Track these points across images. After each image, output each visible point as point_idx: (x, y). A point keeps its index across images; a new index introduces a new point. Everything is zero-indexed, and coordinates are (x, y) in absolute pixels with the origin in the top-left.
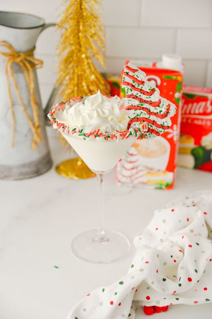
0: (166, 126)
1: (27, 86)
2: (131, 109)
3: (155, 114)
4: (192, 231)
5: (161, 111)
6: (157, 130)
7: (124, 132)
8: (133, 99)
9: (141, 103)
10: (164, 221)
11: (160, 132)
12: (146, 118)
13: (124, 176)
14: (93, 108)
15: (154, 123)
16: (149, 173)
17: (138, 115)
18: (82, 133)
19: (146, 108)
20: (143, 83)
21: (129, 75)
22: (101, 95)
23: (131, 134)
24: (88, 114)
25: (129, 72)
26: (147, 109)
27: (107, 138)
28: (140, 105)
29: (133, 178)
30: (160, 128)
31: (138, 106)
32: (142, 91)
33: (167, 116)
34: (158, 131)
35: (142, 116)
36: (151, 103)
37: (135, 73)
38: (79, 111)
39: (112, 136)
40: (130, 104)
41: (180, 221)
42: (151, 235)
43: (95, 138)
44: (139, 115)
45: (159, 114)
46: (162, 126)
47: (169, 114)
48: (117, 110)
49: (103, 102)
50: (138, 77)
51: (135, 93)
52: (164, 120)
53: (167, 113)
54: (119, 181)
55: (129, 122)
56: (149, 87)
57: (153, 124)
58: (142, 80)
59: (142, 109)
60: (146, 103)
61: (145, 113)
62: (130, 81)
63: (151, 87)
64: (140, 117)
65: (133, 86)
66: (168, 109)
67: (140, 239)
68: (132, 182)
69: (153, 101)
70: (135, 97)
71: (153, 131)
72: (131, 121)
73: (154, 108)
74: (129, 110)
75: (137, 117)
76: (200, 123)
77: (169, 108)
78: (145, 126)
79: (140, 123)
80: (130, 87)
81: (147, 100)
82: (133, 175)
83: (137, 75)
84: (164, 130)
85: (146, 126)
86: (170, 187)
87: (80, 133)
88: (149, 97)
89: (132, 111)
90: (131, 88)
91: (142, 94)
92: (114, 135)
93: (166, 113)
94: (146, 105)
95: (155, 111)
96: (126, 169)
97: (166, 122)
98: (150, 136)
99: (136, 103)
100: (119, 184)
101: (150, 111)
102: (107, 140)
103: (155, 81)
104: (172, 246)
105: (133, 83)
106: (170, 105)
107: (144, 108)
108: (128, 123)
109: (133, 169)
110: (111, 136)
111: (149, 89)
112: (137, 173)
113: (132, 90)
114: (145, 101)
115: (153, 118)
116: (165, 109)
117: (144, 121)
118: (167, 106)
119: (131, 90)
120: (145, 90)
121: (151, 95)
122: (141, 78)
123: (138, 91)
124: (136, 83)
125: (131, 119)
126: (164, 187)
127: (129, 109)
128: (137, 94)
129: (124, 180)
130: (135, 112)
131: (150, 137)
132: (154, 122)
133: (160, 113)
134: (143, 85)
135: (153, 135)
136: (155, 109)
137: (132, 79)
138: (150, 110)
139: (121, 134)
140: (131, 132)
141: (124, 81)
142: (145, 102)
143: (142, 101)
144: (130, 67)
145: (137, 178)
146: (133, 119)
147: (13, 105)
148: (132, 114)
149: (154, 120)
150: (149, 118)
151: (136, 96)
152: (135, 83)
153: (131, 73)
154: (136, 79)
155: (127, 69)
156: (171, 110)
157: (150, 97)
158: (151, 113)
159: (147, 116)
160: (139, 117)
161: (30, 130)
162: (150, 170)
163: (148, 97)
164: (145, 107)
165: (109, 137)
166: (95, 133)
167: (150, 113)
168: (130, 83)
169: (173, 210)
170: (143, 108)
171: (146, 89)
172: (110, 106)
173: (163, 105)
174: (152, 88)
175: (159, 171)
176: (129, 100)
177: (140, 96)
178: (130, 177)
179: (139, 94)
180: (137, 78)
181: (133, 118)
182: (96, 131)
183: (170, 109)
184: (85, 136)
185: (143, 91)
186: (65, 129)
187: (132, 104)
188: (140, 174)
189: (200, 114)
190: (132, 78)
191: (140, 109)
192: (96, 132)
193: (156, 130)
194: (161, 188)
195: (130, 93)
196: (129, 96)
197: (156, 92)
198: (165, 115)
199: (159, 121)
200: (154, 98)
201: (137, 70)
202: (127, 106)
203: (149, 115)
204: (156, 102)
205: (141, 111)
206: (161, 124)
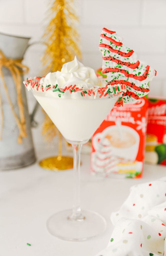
0: (145, 88)
2: (108, 72)
3: (134, 76)
5: (140, 73)
7: (103, 88)
8: (111, 61)
9: (119, 65)
10: (142, 196)
11: (139, 95)
12: (125, 81)
13: (98, 166)
14: (69, 71)
15: (132, 86)
16: (121, 163)
17: (115, 78)
18: (57, 88)
19: (124, 70)
20: (120, 44)
21: (107, 37)
22: (78, 62)
23: (109, 91)
25: (107, 33)
26: (125, 71)
28: (118, 68)
29: (106, 168)
30: (139, 90)
32: (120, 53)
33: (146, 77)
34: (137, 94)
35: (120, 79)
36: (129, 65)
37: (113, 34)
39: (89, 91)
40: (108, 67)
41: (158, 196)
42: (128, 211)
43: (71, 93)
44: (117, 77)
46: (141, 88)
47: (148, 76)
49: (79, 67)
50: (116, 39)
51: (113, 54)
52: (143, 82)
53: (146, 75)
54: (94, 171)
56: (127, 48)
57: (132, 87)
58: (120, 42)
59: (120, 71)
60: (124, 64)
61: (123, 75)
62: (108, 42)
63: (129, 49)
64: (118, 80)
65: (110, 48)
66: (147, 71)
68: (105, 171)
69: (131, 63)
70: (113, 58)
71: (131, 94)
73: (133, 70)
74: (106, 73)
75: (115, 80)
78: (123, 87)
80: (107, 49)
81: (125, 61)
82: (107, 165)
83: (115, 37)
84: (143, 93)
86: (139, 176)
87: (54, 89)
88: (127, 59)
89: (109, 75)
91: (119, 56)
92: (92, 90)
94: (124, 67)
95: (134, 73)
96: (100, 159)
97: (145, 84)
99: (114, 65)
100: (93, 174)
101: (128, 73)
102: (84, 95)
104: (153, 220)
105: (111, 44)
106: (149, 66)
107: (122, 70)
109: (106, 159)
111: (127, 51)
112: (110, 163)
113: (110, 51)
114: (123, 62)
115: (131, 80)
116: (144, 70)
118: (146, 67)
120: (123, 52)
121: (129, 56)
122: (118, 39)
123: (114, 52)
124: (114, 45)
125: (108, 83)
126: (134, 176)
128: (115, 56)
129: (98, 169)
130: (112, 75)
131: (128, 101)
132: (132, 85)
133: (139, 75)
134: (121, 47)
135: (132, 98)
136: (134, 71)
137: (110, 41)
138: (129, 72)
139: (99, 90)
140: (109, 89)
141: (102, 43)
142: (123, 64)
143: (120, 63)
144: (107, 29)
145: (109, 168)
149: (133, 83)
150: (127, 80)
151: (113, 57)
152: (113, 44)
153: (108, 35)
154: (114, 40)
155: (105, 31)
156: (150, 71)
157: (128, 59)
158: (130, 75)
159: (125, 79)
160: (117, 80)
162: (121, 160)
163: (126, 58)
164: (123, 69)
165: (86, 92)
167: (128, 75)
168: (108, 44)
169: (150, 185)
170: (121, 71)
171: (124, 50)
173: (142, 66)
175: (129, 160)
176: (106, 63)
177: (118, 57)
178: (104, 167)
179: (117, 55)
181: (111, 81)
182: (72, 86)
183: (149, 70)
184: (60, 91)
186: (39, 87)
187: (109, 67)
188: (113, 163)
190: (109, 39)
191: (118, 71)
193: (135, 93)
194: (131, 177)
195: (107, 55)
196: (106, 59)
197: (134, 54)
198: (144, 76)
199: (138, 84)
200: (132, 60)
201: (114, 32)
202: (105, 69)
203: (127, 78)
204: (135, 63)
205: (119, 73)
206: (140, 87)
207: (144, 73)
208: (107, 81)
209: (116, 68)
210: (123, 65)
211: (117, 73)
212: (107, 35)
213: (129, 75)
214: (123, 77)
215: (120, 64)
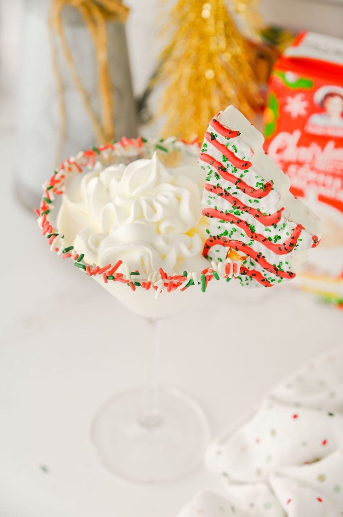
0: (285, 271)
2: (212, 217)
3: (266, 241)
4: (321, 478)
5: (279, 237)
6: (265, 275)
7: (176, 278)
8: (220, 198)
9: (236, 210)
10: (273, 433)
11: (270, 281)
12: (244, 245)
14: (134, 194)
15: (259, 259)
17: (226, 233)
18: (81, 263)
19: (246, 223)
20: (246, 165)
21: (217, 142)
22: (157, 164)
24: (118, 209)
25: (218, 134)
26: (248, 225)
27: (134, 285)
28: (233, 214)
30: (271, 272)
31: (227, 214)
32: (239, 182)
33: (291, 250)
34: (267, 277)
35: (234, 237)
36: (258, 215)
37: (231, 139)
38: (108, 190)
39: (145, 283)
40: (212, 207)
41: (304, 444)
42: (244, 449)
43: (107, 282)
44: (229, 233)
45: (273, 242)
46: (276, 270)
47: (295, 247)
49: (158, 181)
50: (236, 152)
51: (225, 184)
52: (283, 258)
53: (290, 246)
55: (207, 241)
56: (257, 177)
57: (256, 260)
58: (246, 160)
59: (236, 222)
60: (247, 211)
61: (244, 232)
62: (218, 155)
63: (263, 180)
64: (230, 239)
65: (223, 170)
66: (295, 238)
67: (219, 453)
69: (263, 211)
70: (224, 193)
71: (255, 275)
72: (211, 241)
73: (264, 227)
74: (208, 216)
75: (223, 236)
77: (298, 235)
78: (232, 267)
79: (230, 249)
80: (215, 170)
81: (249, 205)
83: (234, 146)
84: (279, 278)
87: (76, 261)
88: (255, 201)
89: (215, 222)
90: (218, 173)
91: (239, 191)
92: (150, 283)
93: (287, 244)
94: (245, 217)
95: (266, 235)
97: (287, 263)
98: (247, 282)
99: (226, 206)
101: (252, 231)
102: (134, 289)
106: (302, 227)
107: (241, 221)
110: (142, 284)
111: (258, 184)
113: (220, 176)
114: (245, 207)
115: (258, 247)
116: (287, 234)
117: (237, 249)
118: (293, 229)
119: (217, 176)
120: (248, 183)
121: (260, 198)
122: (242, 153)
123: (229, 180)
124: (230, 164)
125: (211, 236)
127: (208, 214)
128: (229, 188)
130: (221, 224)
131: (247, 284)
132: (259, 257)
133: (276, 241)
134: (245, 172)
135: (255, 281)
136: (266, 230)
137: (222, 152)
138: (255, 229)
139: (167, 281)
140: (192, 280)
141: (205, 152)
142: (245, 209)
143: (238, 205)
144: (221, 123)
146: (214, 237)
148: (216, 227)
149: (260, 253)
150: (250, 244)
151: (225, 191)
152: (228, 162)
153: (221, 138)
154: (232, 154)
155: (214, 128)
156: (301, 240)
157: (258, 202)
158: (256, 237)
159: (246, 240)
160: (227, 237)
163: (253, 199)
164: (245, 221)
165: (138, 284)
166: (107, 272)
167: (252, 234)
168: (217, 160)
169: (295, 416)
170: (239, 222)
171: (250, 181)
172: (171, 195)
173: (284, 225)
174: (264, 183)
175: (327, 274)
176: (210, 197)
177: (235, 193)
179: (234, 189)
180: (234, 151)
181: (216, 235)
182: (110, 266)
183: (300, 237)
184: (85, 270)
185: (244, 183)
187: (216, 207)
190: (222, 149)
191: (232, 222)
193: (263, 274)
194: (328, 303)
195: (214, 182)
196: (214, 189)
197: (272, 193)
198: (285, 248)
199: (272, 258)
200: (267, 205)
201: (237, 134)
202: (206, 207)
203: (250, 239)
204: (270, 215)
205: (235, 226)
206: (275, 266)
207: (287, 241)
208: (208, 232)
209: (228, 212)
210: (244, 212)
211: (229, 223)
212: (217, 138)
213: (254, 236)
214: (241, 234)
215: (239, 208)
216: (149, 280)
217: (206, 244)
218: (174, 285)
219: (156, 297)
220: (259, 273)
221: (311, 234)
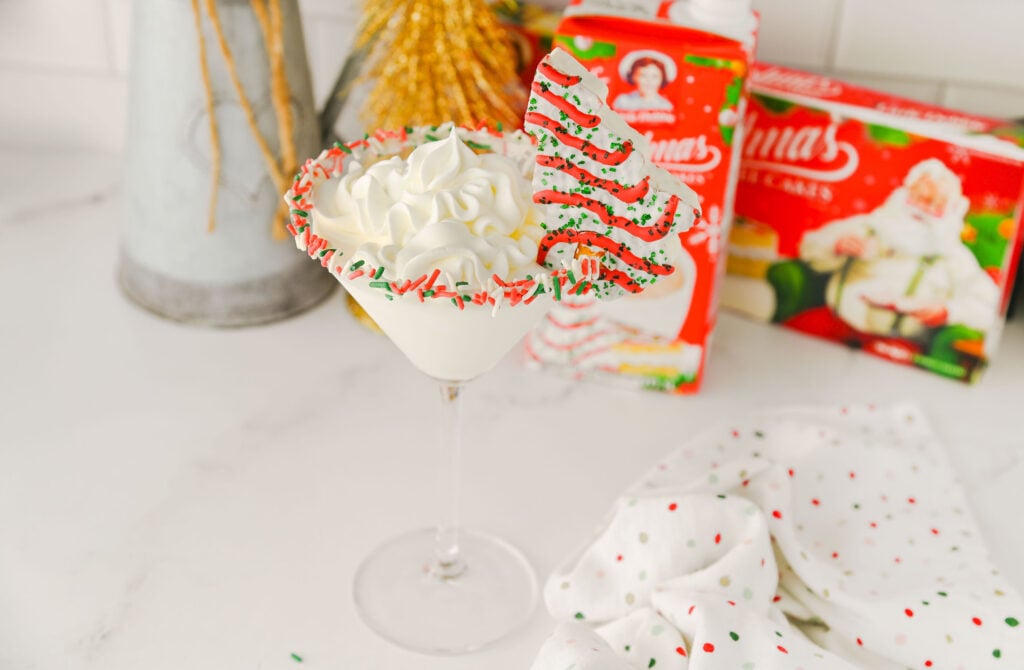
0: (660, 264)
1: (263, 44)
2: (549, 202)
3: (629, 225)
4: (725, 582)
5: (648, 217)
6: (632, 275)
7: (520, 284)
8: (560, 172)
9: (585, 186)
10: (643, 538)
11: (640, 282)
12: (599, 236)
13: (550, 344)
14: (431, 187)
15: (622, 253)
16: (626, 342)
17: (572, 222)
18: (380, 280)
19: (599, 203)
20: (593, 121)
21: (551, 94)
22: (458, 144)
23: (541, 290)
24: (411, 209)
25: (551, 82)
26: (603, 206)
27: (461, 301)
28: (580, 193)
29: (578, 352)
30: (641, 268)
31: (573, 195)
32: (587, 147)
33: (666, 232)
34: (635, 278)
35: (583, 227)
36: (616, 189)
37: (570, 87)
38: (386, 191)
39: (478, 296)
40: (550, 187)
41: (691, 543)
42: (601, 574)
43: (423, 301)
44: (577, 221)
45: (640, 225)
46: (648, 264)
47: (671, 228)
48: (507, 201)
49: (463, 166)
50: (579, 104)
51: (566, 151)
52: (656, 245)
53: (665, 226)
54: (535, 358)
55: (544, 239)
56: (611, 135)
57: (619, 255)
58: (593, 114)
59: (586, 204)
60: (600, 186)
61: (596, 217)
62: (553, 112)
63: (619, 139)
64: (579, 230)
65: (561, 130)
66: (670, 213)
67: (566, 586)
68: (574, 362)
69: (622, 183)
70: (566, 164)
71: (617, 277)
72: (550, 238)
73: (625, 205)
74: (544, 203)
75: (569, 228)
76: (799, 189)
77: (674, 208)
78: (589, 264)
79: (579, 246)
80: (550, 133)
81: (603, 176)
82: (579, 344)
83: (575, 97)
84: (652, 277)
85: (593, 262)
86: (688, 386)
87: (373, 280)
88: (611, 170)
89: (554, 209)
90: (554, 136)
91: (587, 159)
92: (485, 294)
93: (661, 225)
94: (599, 195)
95: (629, 216)
96: (557, 324)
97: (662, 252)
98: (606, 290)
99: (569, 183)
100: (533, 365)
101: (610, 214)
102: (462, 307)
103: (661, 67)
104: (657, 630)
105: (563, 119)
106: (678, 200)
107: (592, 201)
108: (539, 243)
109: (577, 325)
110: (473, 297)
111: (613, 145)
112: (590, 339)
113: (558, 141)
114: (597, 180)
115: (619, 235)
116: (660, 210)
117: (589, 244)
118: (667, 202)
119: (554, 142)
120: (599, 146)
121: (617, 164)
122: (587, 105)
123: (572, 146)
124: (571, 121)
125: (548, 232)
126: (670, 386)
127: (545, 199)
128: (573, 157)
129: (549, 354)
130: (562, 211)
131: (607, 294)
132: (622, 250)
133: (643, 223)
134: (594, 130)
135: (618, 288)
136: (629, 209)
137: (559, 107)
138: (613, 210)
139: (509, 290)
140: (540, 286)
141: (534, 111)
142: (598, 183)
143: (587, 180)
144: (554, 67)
145: (588, 354)
146: (555, 232)
147: (216, 101)
148: (554, 216)
149: (623, 244)
150: (607, 234)
151: (568, 161)
152: (568, 120)
153: (556, 88)
154: (573, 108)
155: (546, 75)
156: (679, 215)
157: (614, 170)
158: (616, 221)
159: (601, 228)
160: (574, 228)
161: (267, 179)
162: (631, 334)
163: (607, 167)
164: (598, 200)
165: (468, 298)
166: (422, 286)
167: (610, 218)
168: (553, 118)
169: (673, 507)
170: (590, 203)
171: (602, 142)
172: (485, 183)
173: (654, 198)
174: (621, 142)
175: (657, 338)
176: (546, 174)
177: (582, 162)
178: (569, 348)
179: (580, 156)
180: (575, 104)
181: (556, 229)
182: (426, 277)
183: (677, 212)
184: (389, 289)
185: (594, 147)
186: (328, 259)
187: (554, 187)
188: (601, 342)
189: (800, 163)
190: (559, 102)
191: (580, 205)
192: (427, 281)
193: (628, 274)
194: (661, 389)
195: (549, 151)
196: (547, 161)
197: (633, 156)
198: (658, 230)
199: (640, 248)
200: (627, 174)
201: (577, 80)
202: (539, 190)
203: (606, 226)
204: (633, 186)
205: (584, 210)
206: (645, 259)
207: (659, 220)
208: (545, 227)
209: (573, 192)
210: (596, 188)
211: (576, 208)
212: (550, 89)
213: (613, 221)
214: (594, 221)
215: (588, 183)
216: (483, 289)
217: (542, 245)
218: (518, 295)
219: (493, 315)
220: (623, 274)
221: (691, 206)
